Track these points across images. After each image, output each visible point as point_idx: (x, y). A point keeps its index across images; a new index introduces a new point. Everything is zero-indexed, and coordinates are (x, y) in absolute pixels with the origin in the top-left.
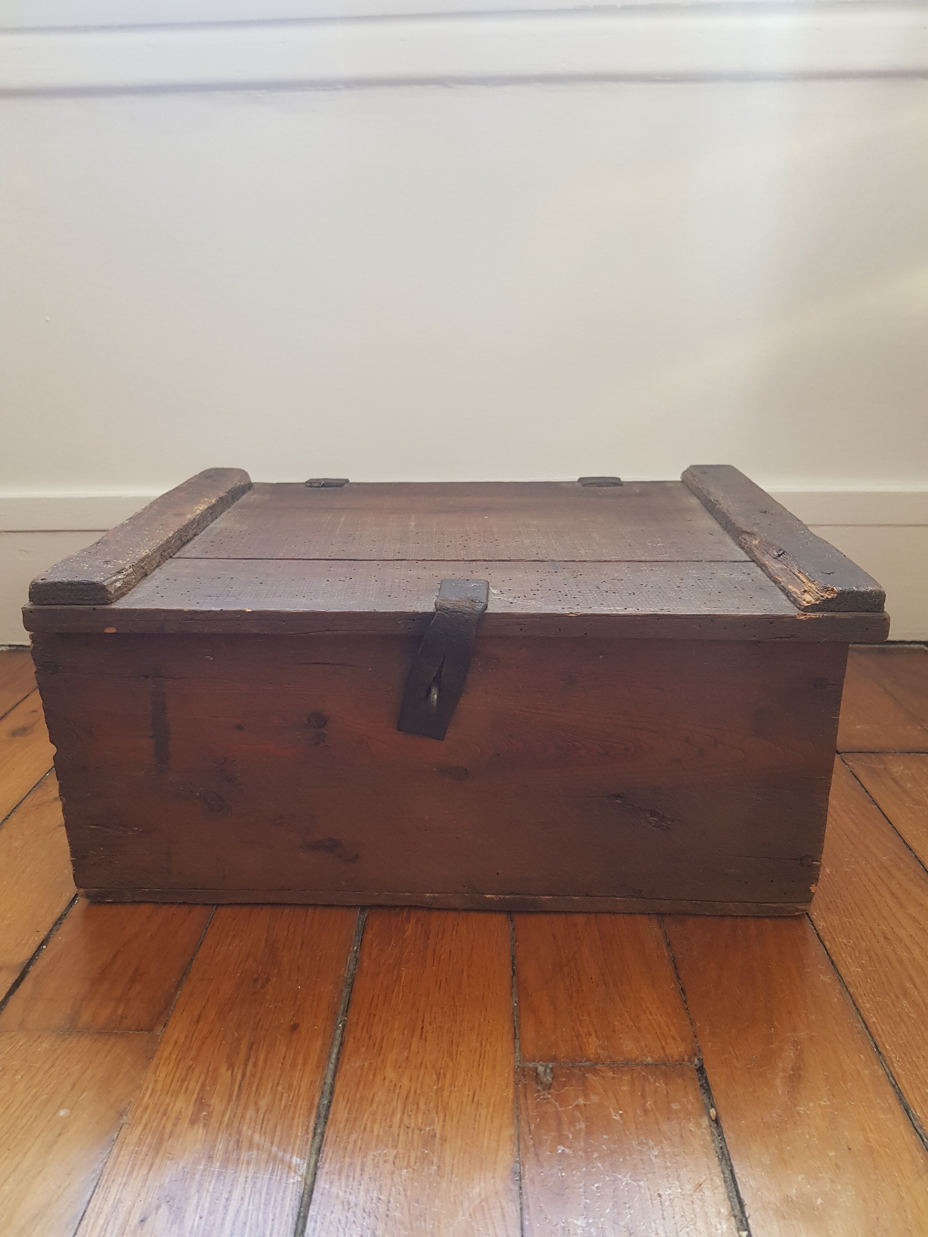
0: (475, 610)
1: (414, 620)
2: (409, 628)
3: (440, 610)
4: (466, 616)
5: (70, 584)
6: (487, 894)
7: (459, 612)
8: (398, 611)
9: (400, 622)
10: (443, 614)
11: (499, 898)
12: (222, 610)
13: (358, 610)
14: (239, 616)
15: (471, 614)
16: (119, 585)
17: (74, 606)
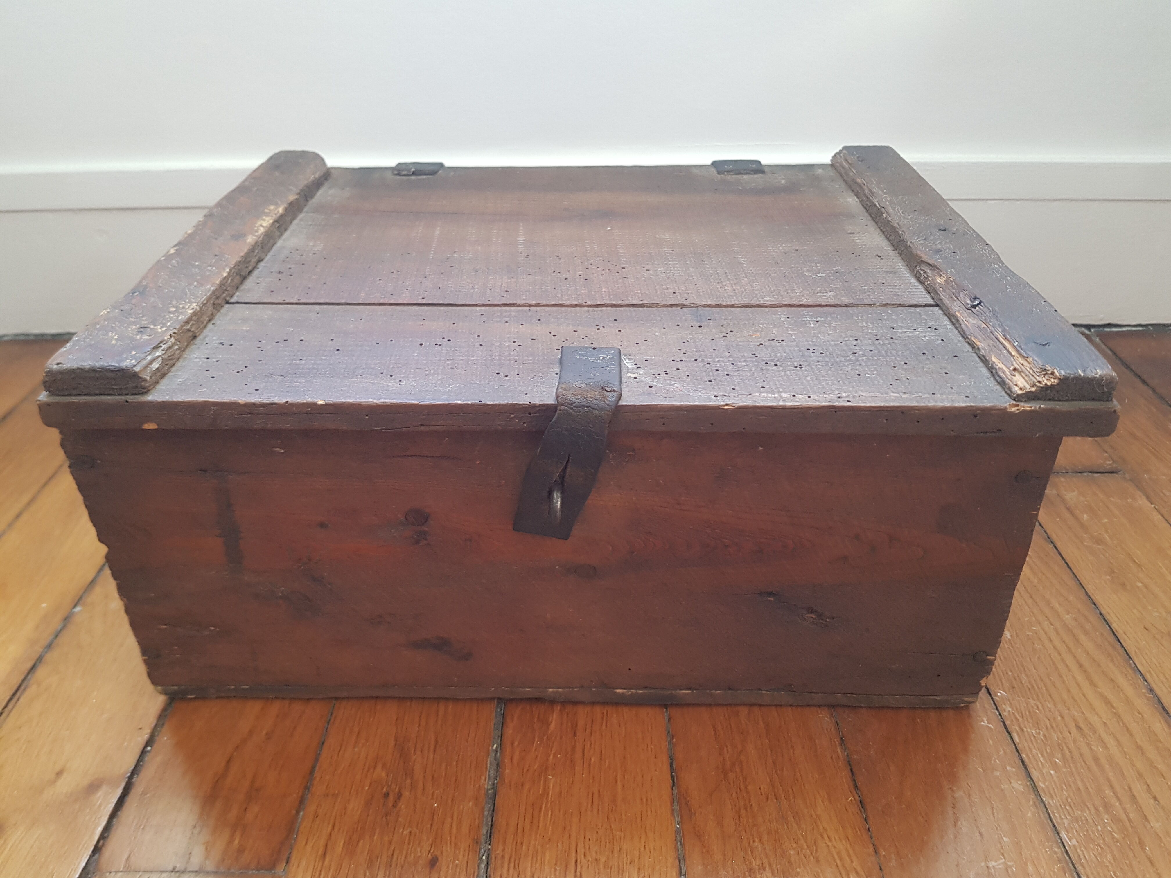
0: (607, 404)
1: (530, 414)
2: (525, 423)
3: (563, 405)
4: (595, 412)
6: (617, 689)
7: (587, 407)
8: (509, 402)
9: (512, 416)
10: (567, 411)
11: (630, 693)
12: (287, 402)
13: (459, 402)
14: (309, 409)
15: (602, 409)
17: (100, 397)
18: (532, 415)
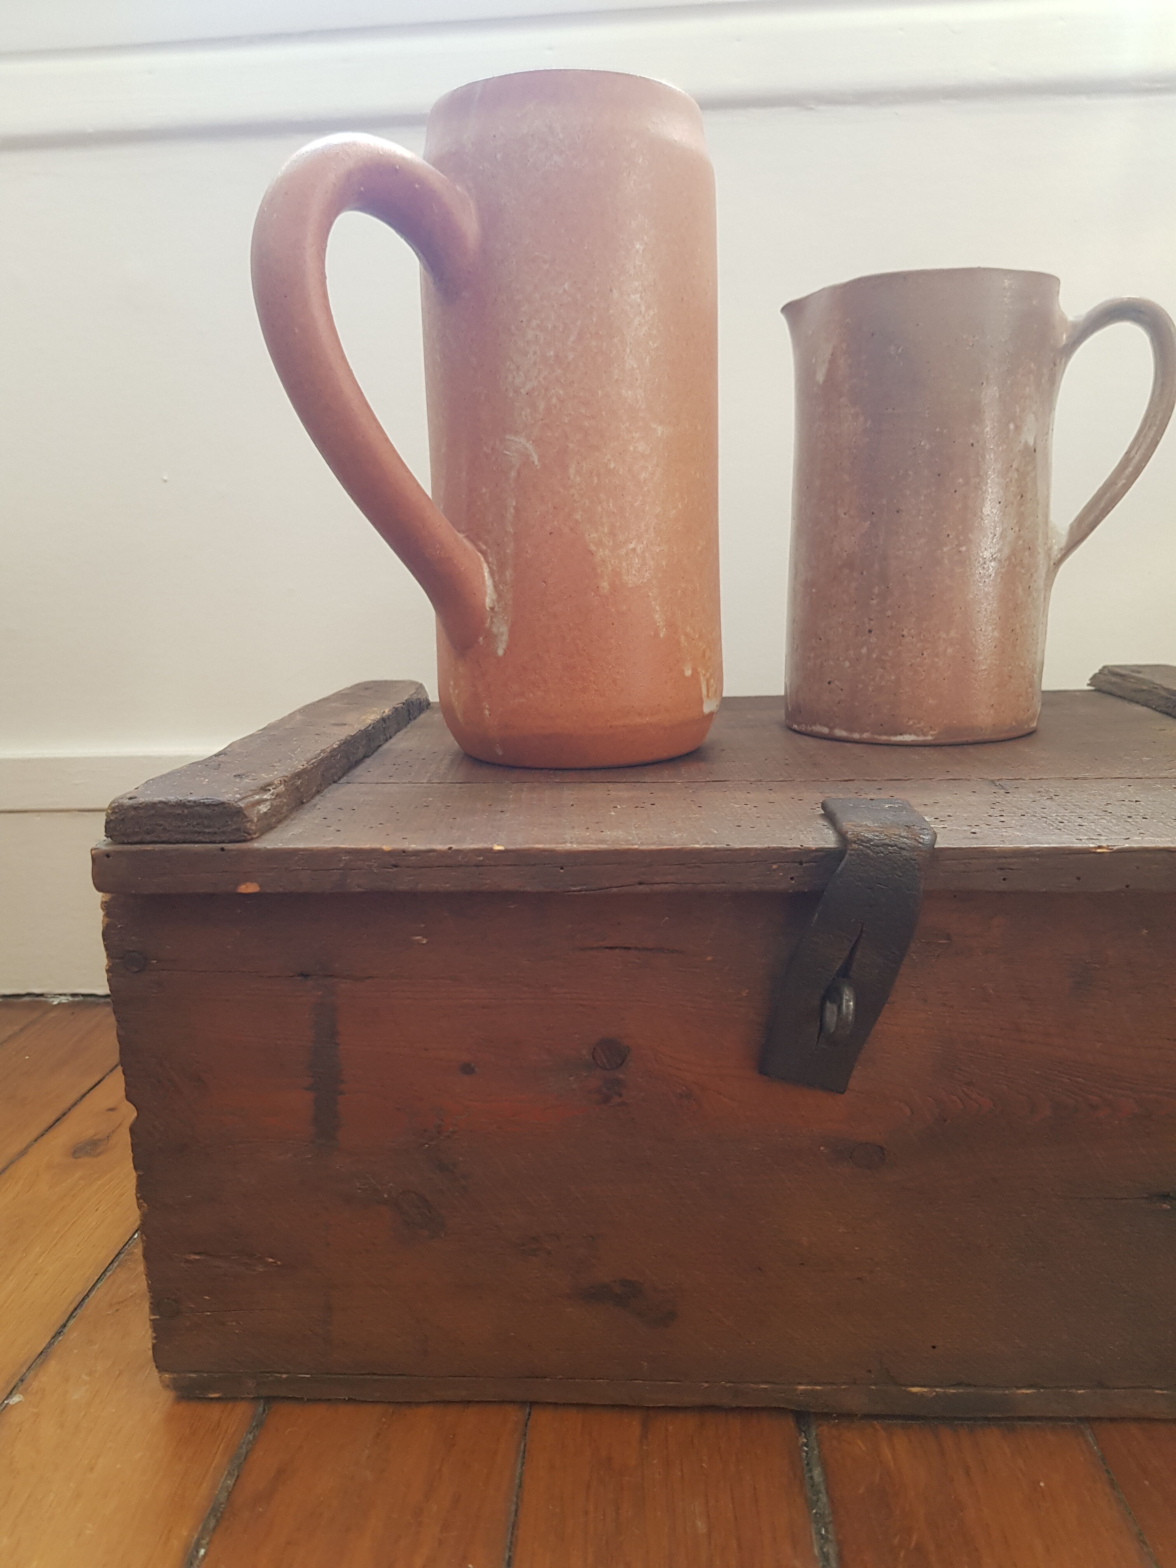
0: (920, 843)
1: (801, 863)
2: (792, 879)
3: (855, 842)
4: (904, 853)
5: (181, 805)
6: (913, 1386)
7: (892, 846)
8: (771, 846)
9: (775, 867)
10: (862, 850)
11: (934, 1393)
12: (450, 848)
13: (698, 846)
14: (481, 858)
15: (913, 849)
16: (265, 810)
17: (185, 845)
18: (804, 865)
